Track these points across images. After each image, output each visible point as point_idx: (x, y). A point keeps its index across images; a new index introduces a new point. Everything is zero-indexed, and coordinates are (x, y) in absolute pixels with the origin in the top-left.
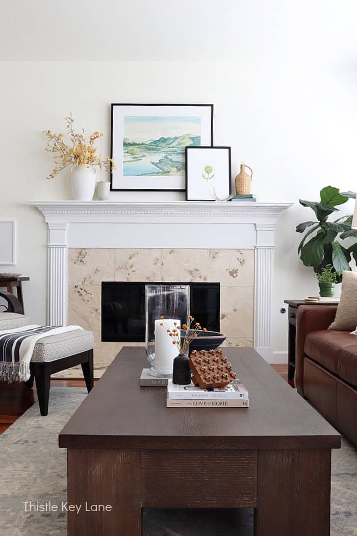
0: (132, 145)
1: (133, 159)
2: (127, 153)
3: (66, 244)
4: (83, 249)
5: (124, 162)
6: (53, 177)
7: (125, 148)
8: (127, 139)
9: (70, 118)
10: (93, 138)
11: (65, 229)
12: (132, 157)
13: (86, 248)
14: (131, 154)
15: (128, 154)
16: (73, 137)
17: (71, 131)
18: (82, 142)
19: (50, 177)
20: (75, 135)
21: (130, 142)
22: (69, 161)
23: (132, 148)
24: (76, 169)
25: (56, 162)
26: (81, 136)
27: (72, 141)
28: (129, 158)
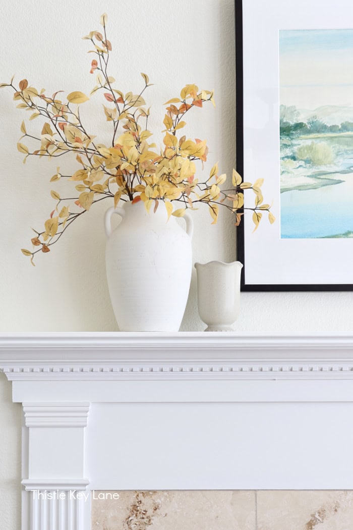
0: (309, 132)
1: (312, 181)
2: (294, 158)
3: (86, 476)
4: (145, 493)
5: (282, 191)
6: (45, 249)
7: (286, 140)
8: (293, 111)
9: (99, 37)
10: (178, 106)
11: (83, 427)
12: (311, 171)
13: (155, 492)
14: (307, 161)
15: (296, 164)
16: (112, 105)
17: (104, 82)
18: (141, 121)
19: (32, 248)
20: (117, 97)
21: (302, 119)
22: (99, 190)
23: (309, 143)
24: (125, 217)
25: (55, 195)
26: (137, 101)
27: (110, 117)
28: (300, 175)
